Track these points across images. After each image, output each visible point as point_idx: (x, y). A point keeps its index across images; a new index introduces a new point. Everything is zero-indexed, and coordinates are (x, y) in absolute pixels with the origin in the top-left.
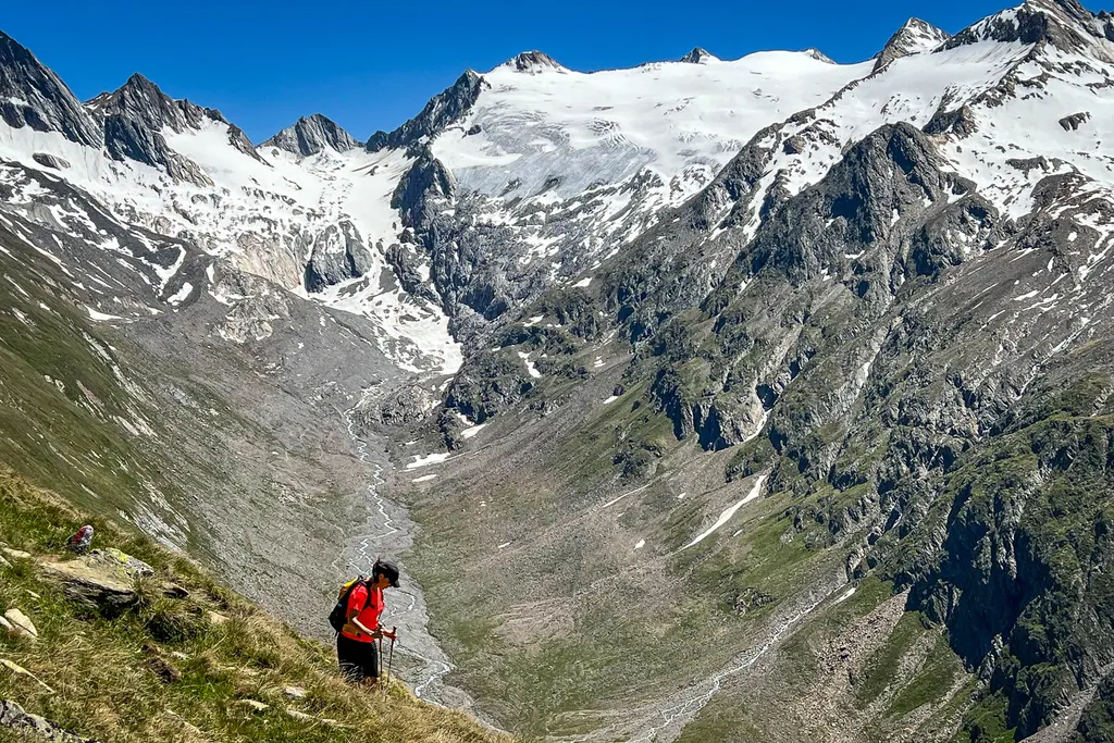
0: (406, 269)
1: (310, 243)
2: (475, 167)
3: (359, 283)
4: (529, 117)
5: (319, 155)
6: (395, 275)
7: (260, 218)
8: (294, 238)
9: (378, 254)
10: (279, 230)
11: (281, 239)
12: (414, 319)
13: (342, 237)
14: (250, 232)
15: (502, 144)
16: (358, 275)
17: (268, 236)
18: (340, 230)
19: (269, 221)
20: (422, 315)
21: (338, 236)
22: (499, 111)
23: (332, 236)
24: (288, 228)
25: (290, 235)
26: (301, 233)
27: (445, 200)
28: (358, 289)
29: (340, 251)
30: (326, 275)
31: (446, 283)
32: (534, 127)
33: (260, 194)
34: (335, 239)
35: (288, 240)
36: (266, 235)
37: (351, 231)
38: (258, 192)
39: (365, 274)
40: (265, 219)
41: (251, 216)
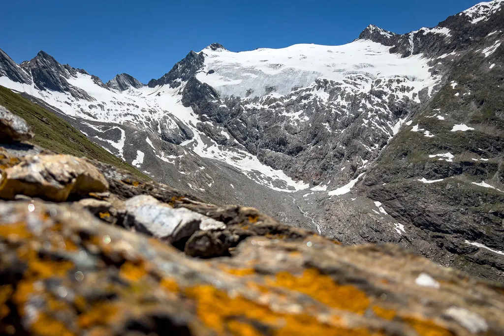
0: (214, 134)
1: (158, 125)
2: (224, 86)
3: (193, 143)
4: (234, 65)
5: (129, 90)
6: (208, 137)
7: (128, 114)
8: (150, 123)
9: (193, 128)
10: (141, 119)
11: (144, 123)
12: (239, 159)
13: (173, 121)
14: (127, 121)
15: (229, 77)
16: (190, 138)
17: (137, 123)
18: (170, 118)
19: (134, 116)
20: (242, 157)
21: (170, 120)
22: (218, 64)
23: (168, 121)
24: (144, 118)
25: (147, 122)
26: (152, 120)
27: (217, 101)
28: (193, 145)
29: (175, 127)
30: (174, 140)
31: (245, 139)
32: (239, 69)
33: (120, 104)
34: (170, 122)
35: (148, 124)
36: (135, 121)
37: (175, 118)
38: (119, 103)
39: (193, 138)
40: (131, 115)
41: (124, 113)
